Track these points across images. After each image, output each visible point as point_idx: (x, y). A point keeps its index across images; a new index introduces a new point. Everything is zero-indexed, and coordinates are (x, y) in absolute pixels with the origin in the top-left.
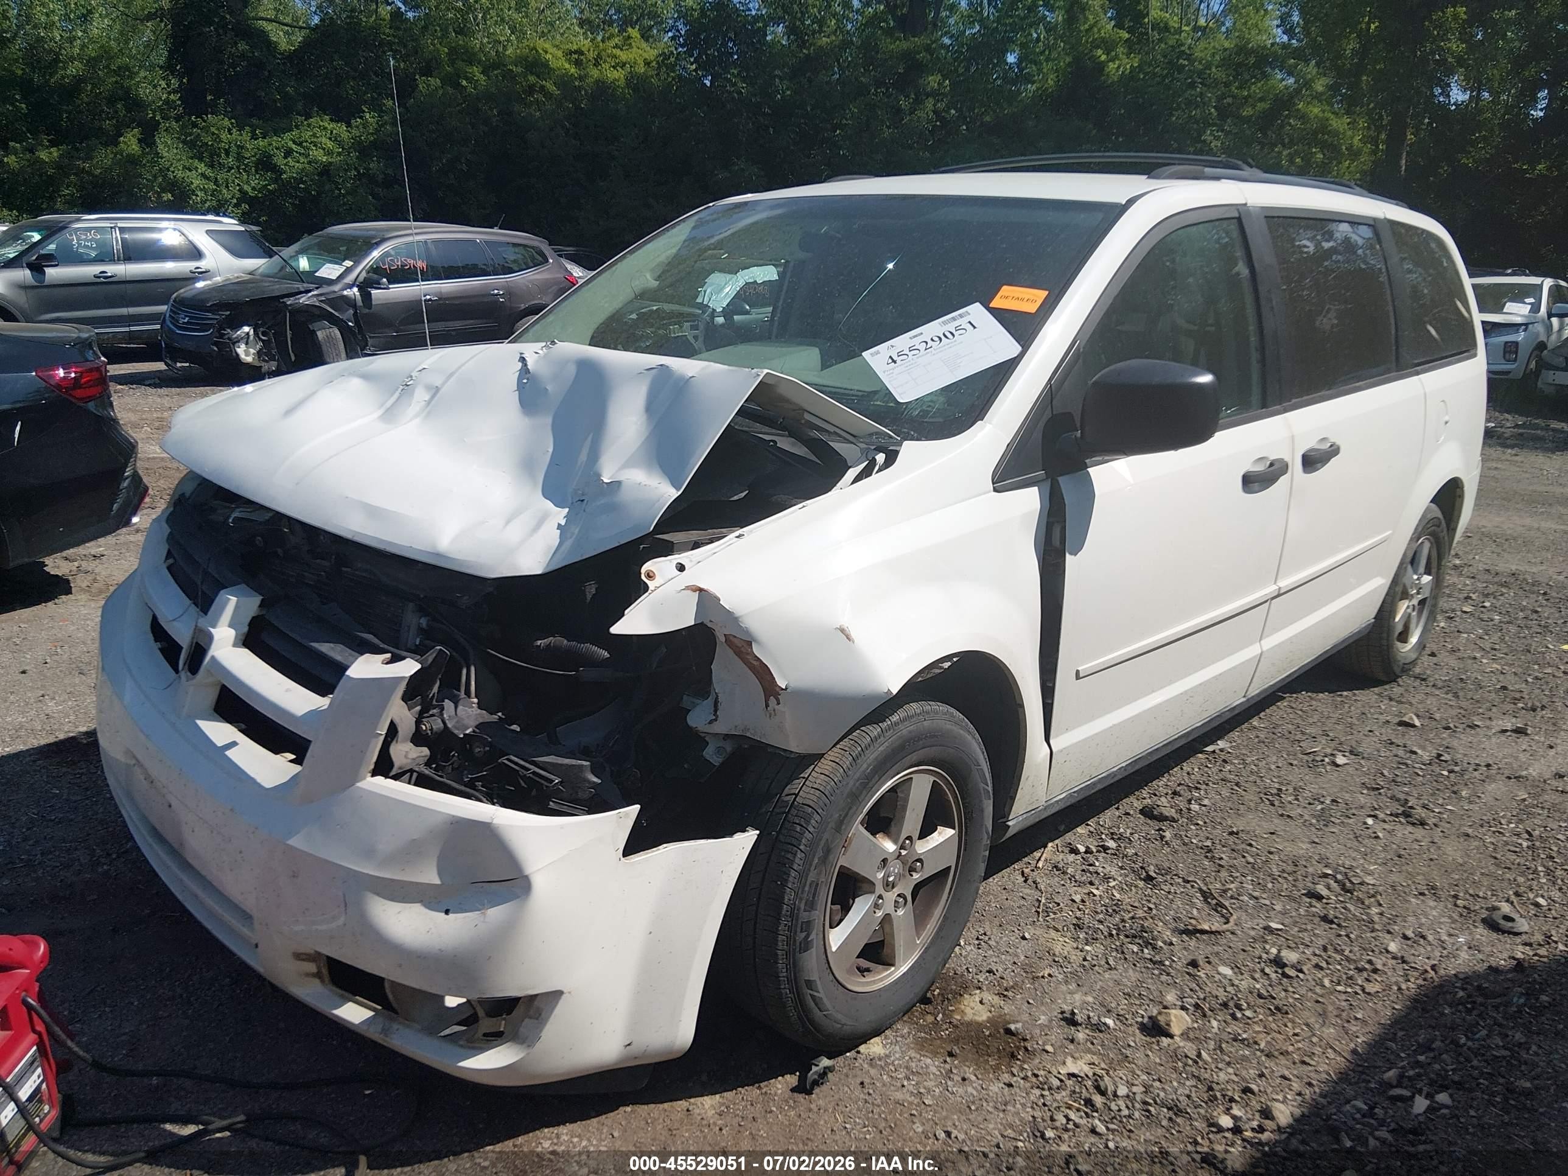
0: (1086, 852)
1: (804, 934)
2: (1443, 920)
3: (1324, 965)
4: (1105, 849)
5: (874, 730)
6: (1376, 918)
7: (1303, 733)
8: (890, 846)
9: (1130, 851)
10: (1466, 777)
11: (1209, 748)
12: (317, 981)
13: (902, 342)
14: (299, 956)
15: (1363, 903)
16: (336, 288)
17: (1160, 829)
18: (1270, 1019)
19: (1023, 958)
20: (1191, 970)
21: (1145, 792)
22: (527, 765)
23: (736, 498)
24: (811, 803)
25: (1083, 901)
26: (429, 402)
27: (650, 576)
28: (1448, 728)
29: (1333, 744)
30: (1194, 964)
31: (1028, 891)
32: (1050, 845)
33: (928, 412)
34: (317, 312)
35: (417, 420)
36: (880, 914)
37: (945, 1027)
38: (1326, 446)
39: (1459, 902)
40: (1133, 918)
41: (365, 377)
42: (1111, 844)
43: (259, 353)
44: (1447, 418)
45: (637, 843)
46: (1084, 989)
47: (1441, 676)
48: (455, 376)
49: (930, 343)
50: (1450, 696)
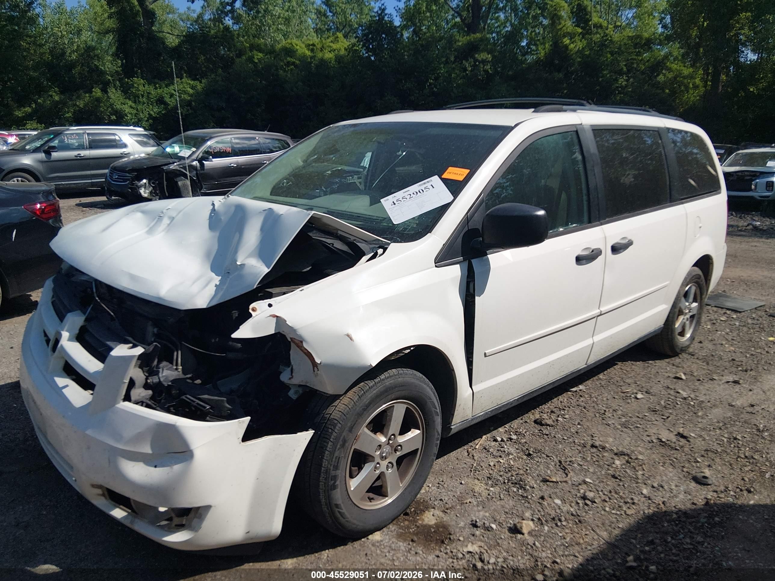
0: (501, 441)
1: (333, 482)
2: (674, 478)
3: (607, 500)
4: (511, 439)
5: (371, 383)
6: (640, 477)
7: (624, 382)
8: (383, 439)
9: (523, 441)
10: (703, 405)
11: (574, 389)
12: (103, 498)
13: (399, 194)
14: (94, 486)
15: (635, 469)
16: (187, 161)
17: (541, 430)
18: (575, 526)
19: (459, 493)
20: (541, 501)
21: (537, 411)
22: (194, 400)
23: (305, 270)
24: (337, 418)
25: (494, 465)
26: (169, 225)
27: (254, 310)
28: (699, 380)
29: (638, 388)
30: (542, 498)
31: (469, 460)
32: (484, 437)
33: (407, 229)
34: (178, 172)
35: (163, 233)
36: (378, 472)
37: (412, 527)
38: (624, 242)
39: (685, 469)
40: (517, 474)
41: (143, 212)
42: (514, 437)
43: (151, 193)
44: (700, 225)
45: (249, 436)
46: (486, 509)
47: (703, 353)
48: (181, 213)
49: (412, 195)
50: (704, 364)
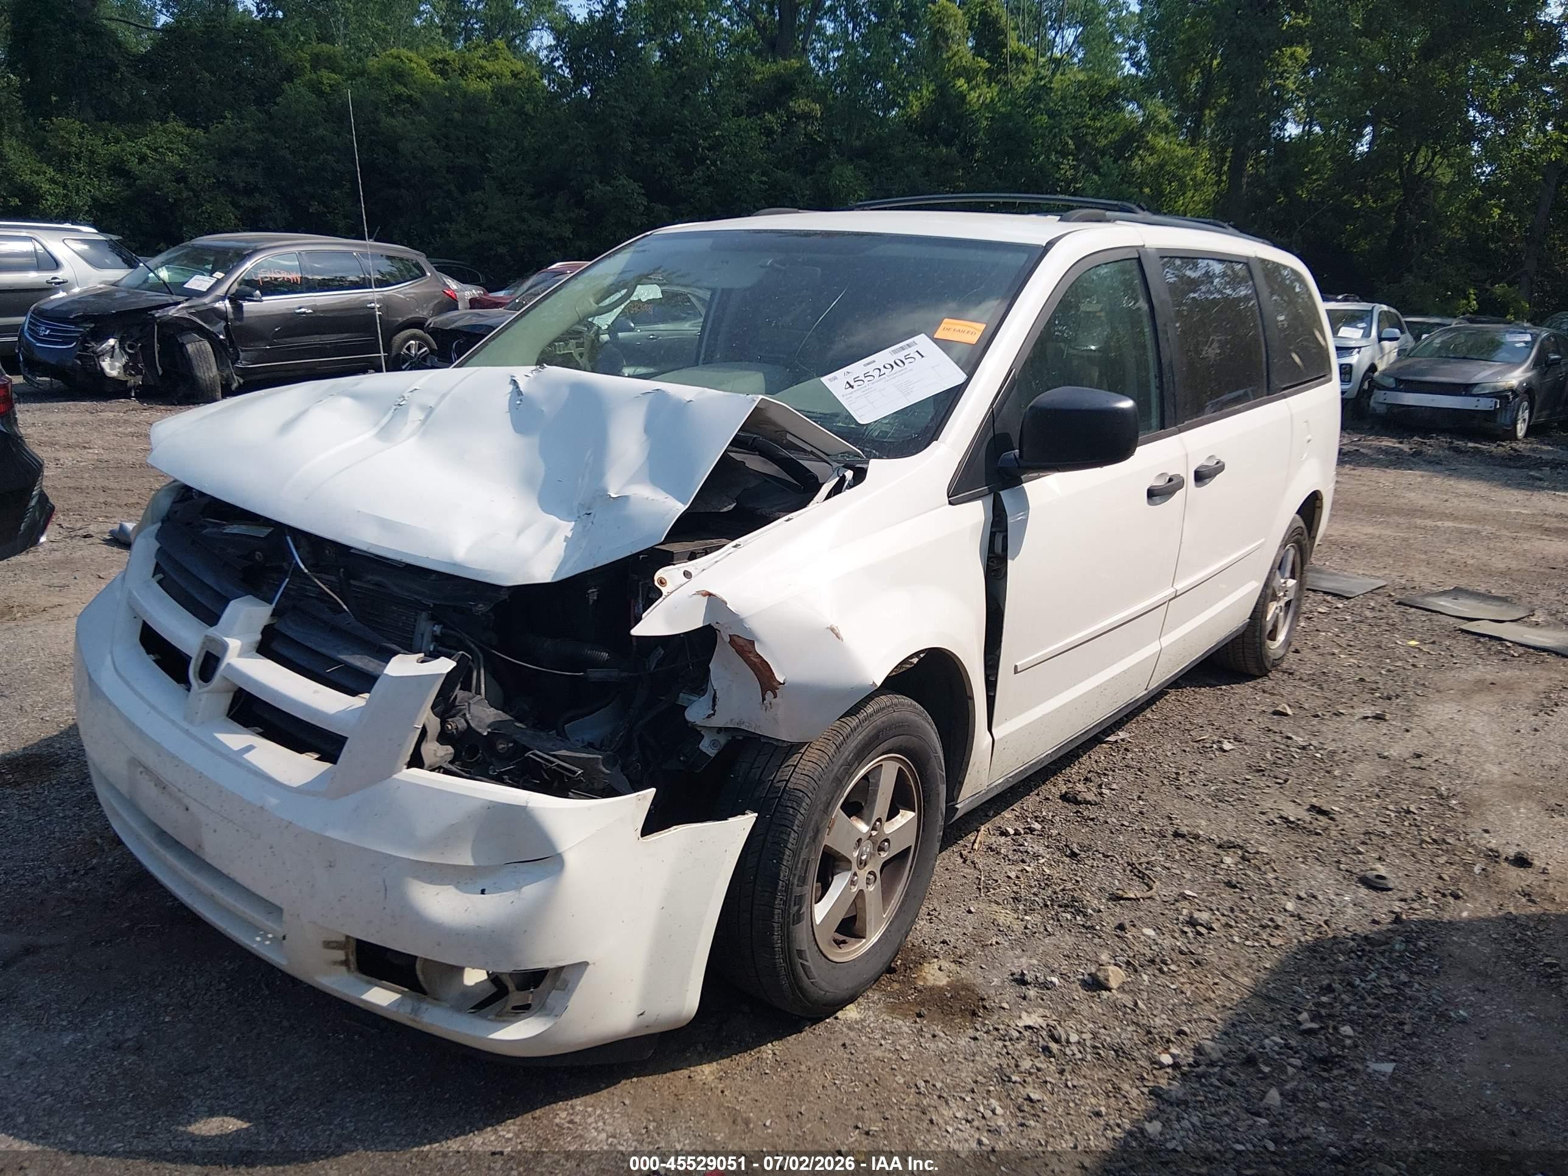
0: (1015, 834)
1: (796, 908)
2: (1329, 882)
3: (1233, 923)
4: (1032, 830)
6: (1273, 882)
7: (1191, 723)
8: (863, 827)
9: (1054, 832)
10: (1336, 758)
11: (1111, 738)
12: (344, 969)
13: (857, 368)
14: (328, 945)
15: (1260, 869)
16: (207, 300)
17: (1078, 812)
18: (1192, 971)
19: (971, 929)
20: (1119, 932)
21: (1060, 780)
22: (552, 759)
23: (725, 510)
24: (802, 788)
25: (1018, 877)
26: (424, 422)
27: (662, 582)
28: (1317, 716)
29: (1219, 733)
30: (1121, 927)
31: (968, 871)
32: (983, 828)
34: (187, 325)
35: (413, 440)
36: (855, 889)
37: (910, 992)
38: (1212, 463)
39: (1342, 866)
40: (1063, 890)
41: (355, 396)
42: (1037, 826)
43: (125, 367)
44: (1309, 437)
45: (654, 824)
46: (1029, 953)
47: (1306, 670)
48: (447, 398)
49: (883, 370)
50: (1315, 688)
